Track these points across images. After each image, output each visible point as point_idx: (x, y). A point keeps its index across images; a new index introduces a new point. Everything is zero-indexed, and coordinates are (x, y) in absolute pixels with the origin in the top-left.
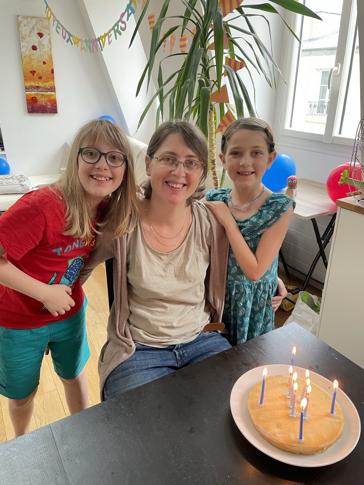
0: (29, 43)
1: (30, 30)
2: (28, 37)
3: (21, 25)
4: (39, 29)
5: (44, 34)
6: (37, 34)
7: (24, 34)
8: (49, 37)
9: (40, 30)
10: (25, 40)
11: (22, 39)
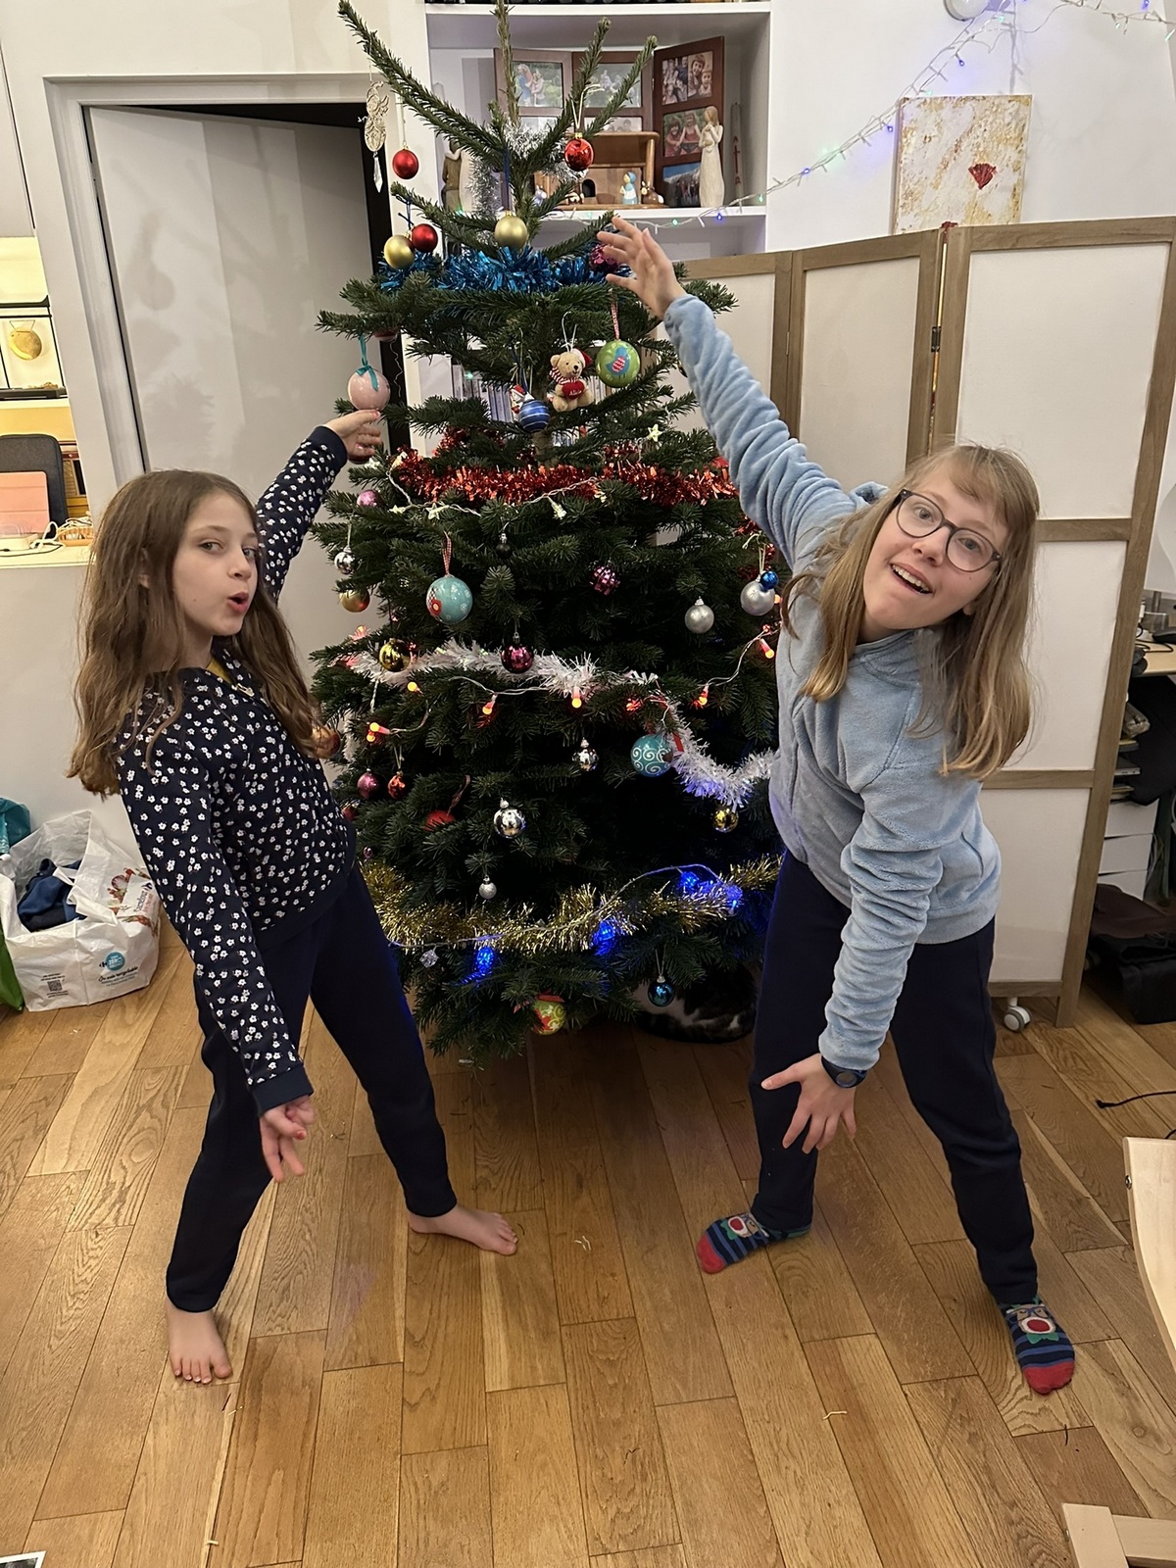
0: (932, 214)
1: (944, 159)
2: (930, 188)
3: (913, 141)
4: (981, 149)
5: (997, 169)
6: (971, 170)
7: (915, 180)
8: (1014, 179)
9: (984, 151)
10: (916, 203)
11: (906, 198)
